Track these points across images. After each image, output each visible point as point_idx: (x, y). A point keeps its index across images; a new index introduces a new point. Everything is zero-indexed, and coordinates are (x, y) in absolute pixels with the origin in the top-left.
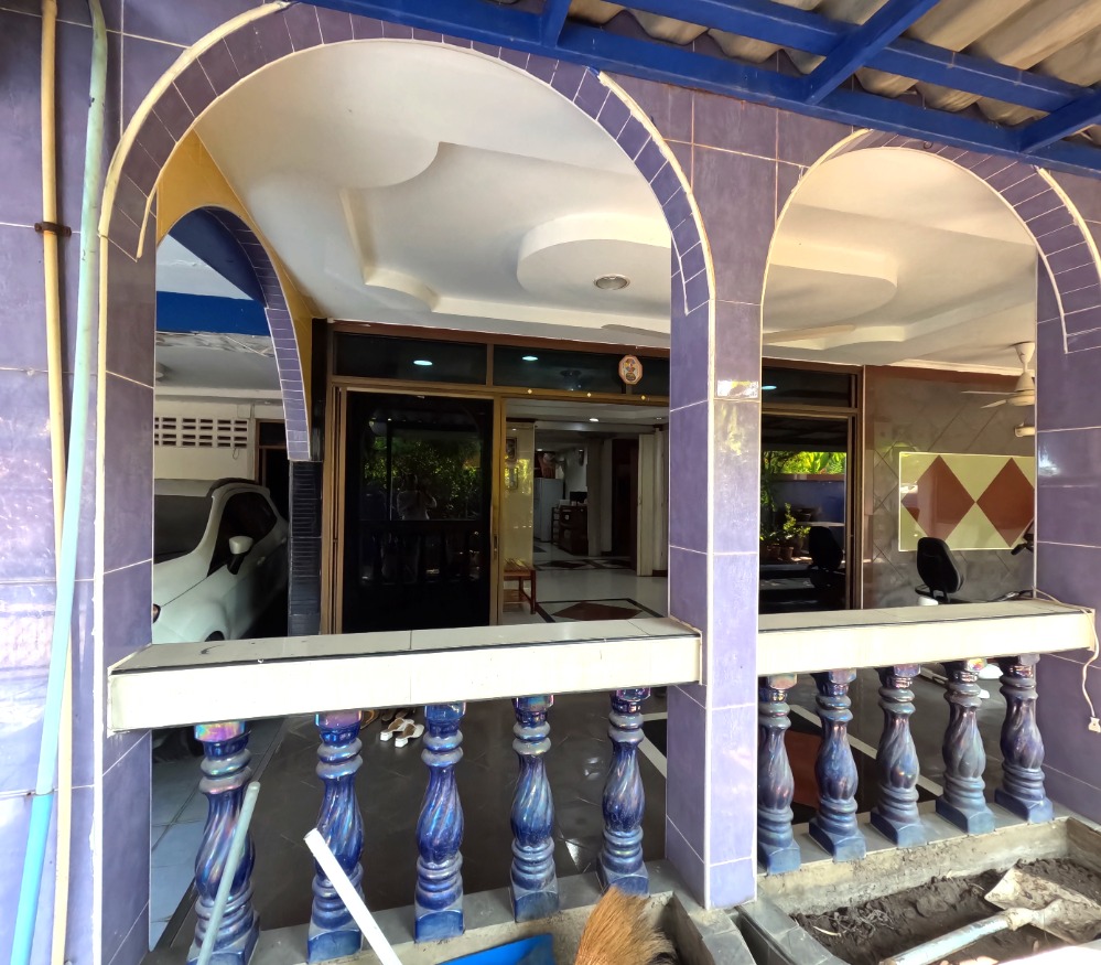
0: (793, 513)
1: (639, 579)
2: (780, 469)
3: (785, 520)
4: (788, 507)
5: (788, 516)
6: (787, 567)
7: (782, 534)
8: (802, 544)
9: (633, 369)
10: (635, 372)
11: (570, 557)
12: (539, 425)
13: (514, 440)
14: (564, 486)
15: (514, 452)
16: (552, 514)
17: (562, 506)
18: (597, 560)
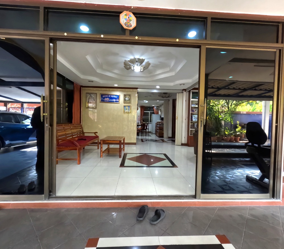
0: (240, 125)
1: (176, 146)
2: (235, 109)
3: (237, 127)
4: (238, 122)
5: (238, 126)
6: (237, 144)
7: (236, 132)
8: (243, 136)
9: (130, 20)
10: (131, 22)
11: (158, 138)
12: (139, 90)
13: (130, 95)
14: (160, 116)
15: (130, 100)
16: (156, 125)
17: (157, 122)
18: (165, 140)
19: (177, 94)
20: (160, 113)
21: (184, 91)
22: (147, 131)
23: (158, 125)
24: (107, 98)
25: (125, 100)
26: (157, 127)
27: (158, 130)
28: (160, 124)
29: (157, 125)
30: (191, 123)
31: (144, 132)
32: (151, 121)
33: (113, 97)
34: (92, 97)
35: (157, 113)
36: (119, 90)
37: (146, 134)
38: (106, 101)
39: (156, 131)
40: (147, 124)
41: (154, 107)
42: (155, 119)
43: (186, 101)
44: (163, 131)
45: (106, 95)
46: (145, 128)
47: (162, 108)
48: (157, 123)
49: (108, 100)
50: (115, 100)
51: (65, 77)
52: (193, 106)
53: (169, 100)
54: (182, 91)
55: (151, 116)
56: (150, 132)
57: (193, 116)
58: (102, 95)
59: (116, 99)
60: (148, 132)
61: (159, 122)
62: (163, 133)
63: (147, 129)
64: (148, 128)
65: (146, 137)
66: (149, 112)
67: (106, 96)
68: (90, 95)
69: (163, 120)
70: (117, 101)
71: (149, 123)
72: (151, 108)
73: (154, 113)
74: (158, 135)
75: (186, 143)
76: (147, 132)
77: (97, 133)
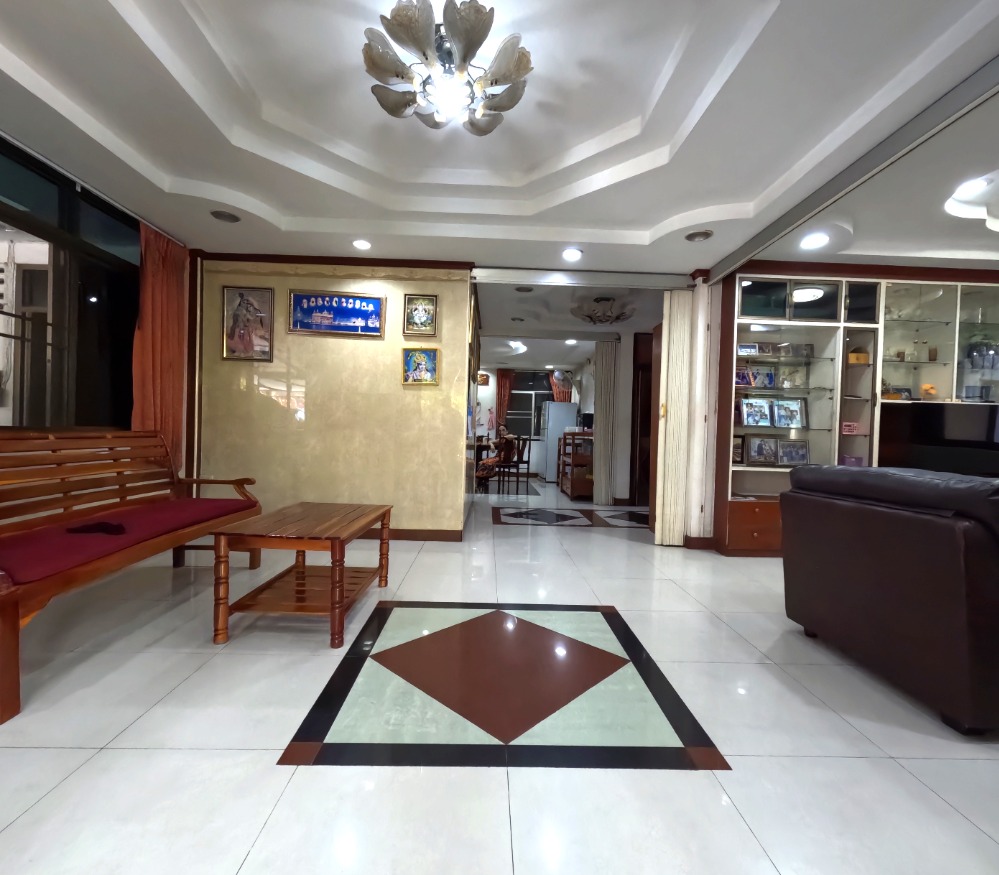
1: (658, 551)
11: (567, 506)
12: (480, 275)
13: (433, 299)
14: (579, 411)
15: (433, 320)
16: (559, 446)
17: (565, 434)
18: (602, 511)
19: (667, 295)
20: (575, 397)
21: (700, 280)
22: (521, 471)
23: (569, 445)
24: (321, 312)
25: (409, 320)
26: (565, 454)
27: (568, 469)
28: (577, 442)
29: (566, 444)
30: (735, 436)
31: (510, 474)
32: (538, 433)
33: (350, 306)
34: (251, 309)
35: (567, 398)
36: (383, 274)
37: (518, 482)
38: (319, 326)
39: (562, 474)
40: (525, 441)
41: (552, 372)
42: (558, 421)
43: (708, 327)
44: (591, 473)
45: (316, 298)
46: (515, 459)
47: (587, 378)
48: (565, 439)
49: (326, 322)
50: (360, 322)
51: (74, 183)
52: (744, 353)
53: (620, 339)
54: (691, 282)
55: (539, 409)
56: (535, 475)
57: (745, 401)
58: (298, 298)
59: (365, 315)
60: (528, 475)
61: (574, 434)
62: (591, 483)
63: (520, 460)
64: (525, 458)
65: (520, 496)
66: (533, 392)
67: (320, 302)
68: (241, 296)
69: (590, 427)
70: (370, 324)
71: (530, 440)
72: (540, 379)
73: (551, 398)
74: (569, 491)
75: (709, 534)
76: (523, 475)
77: (250, 482)
